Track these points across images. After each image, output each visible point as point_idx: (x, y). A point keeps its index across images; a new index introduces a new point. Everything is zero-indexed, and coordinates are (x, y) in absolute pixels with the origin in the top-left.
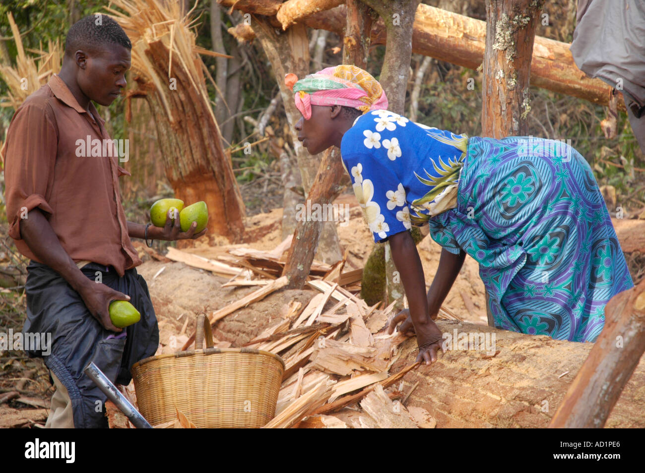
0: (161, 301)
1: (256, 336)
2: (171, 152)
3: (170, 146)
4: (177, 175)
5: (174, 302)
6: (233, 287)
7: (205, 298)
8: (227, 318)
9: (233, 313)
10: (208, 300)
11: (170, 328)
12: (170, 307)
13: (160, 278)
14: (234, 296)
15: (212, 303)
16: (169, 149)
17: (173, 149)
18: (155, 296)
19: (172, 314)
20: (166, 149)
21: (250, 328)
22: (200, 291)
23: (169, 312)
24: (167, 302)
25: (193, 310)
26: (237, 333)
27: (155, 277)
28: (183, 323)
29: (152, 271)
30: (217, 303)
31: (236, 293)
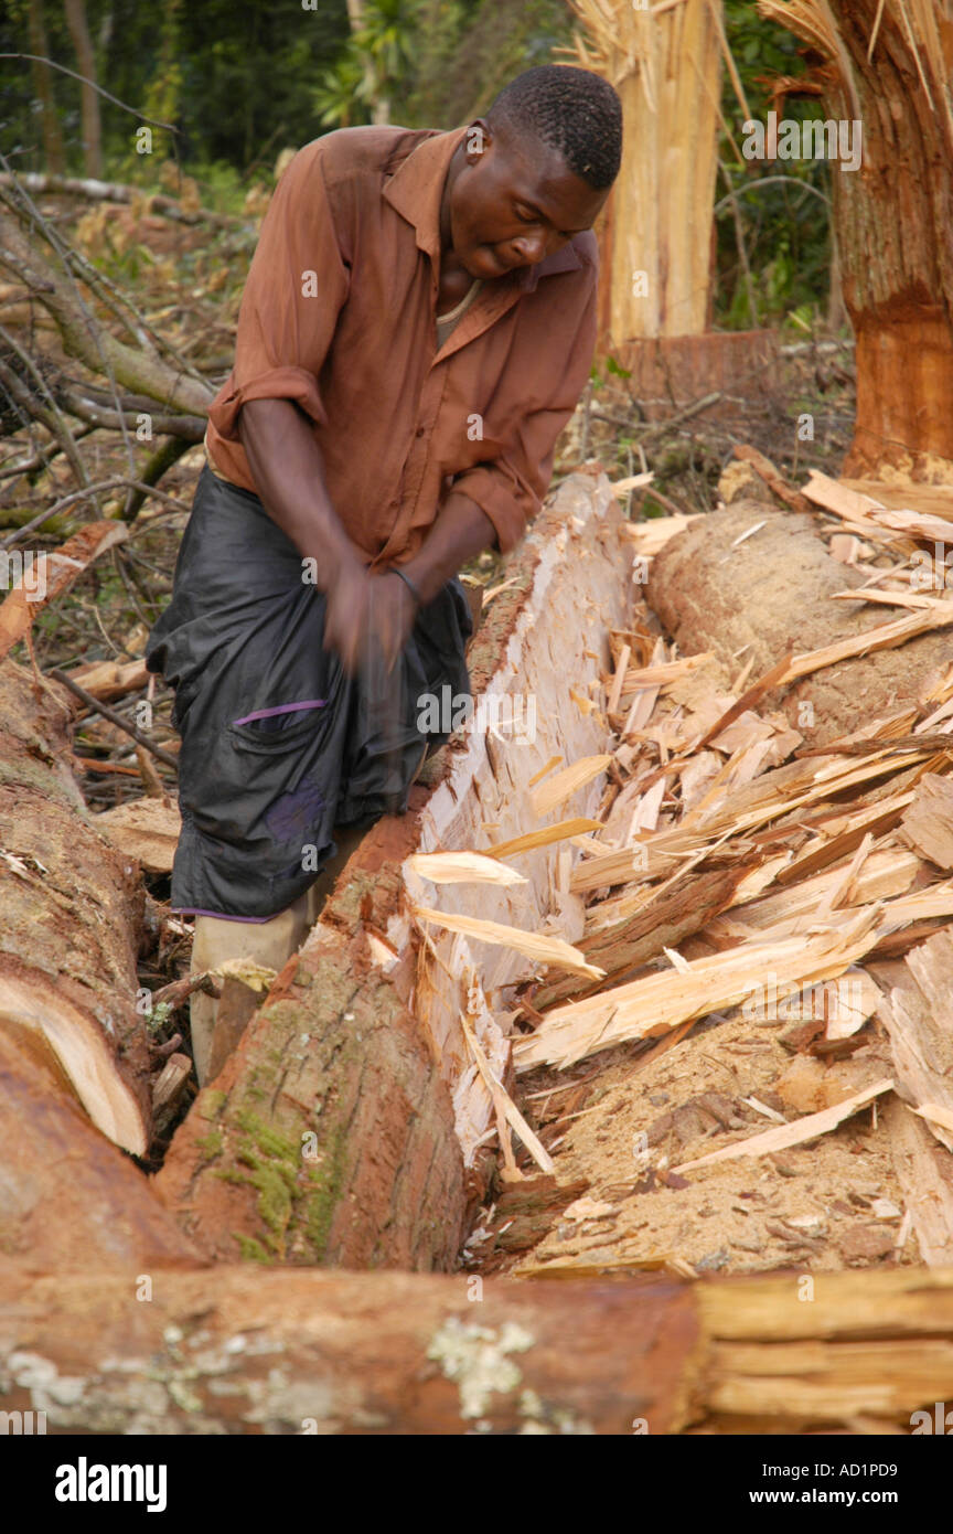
0: (723, 604)
1: (852, 732)
2: (857, 242)
3: (857, 224)
4: (862, 299)
5: (744, 612)
6: (863, 603)
7: (800, 616)
8: (818, 676)
9: (833, 665)
10: (803, 623)
11: (717, 673)
12: (734, 622)
13: (745, 547)
14: (855, 624)
15: (806, 632)
16: (852, 231)
17: (862, 233)
18: (718, 589)
19: (731, 639)
20: (847, 232)
21: (849, 711)
22: (802, 596)
23: (728, 633)
24: (734, 609)
25: (768, 640)
26: (825, 715)
27: (737, 542)
28: (744, 665)
29: (741, 525)
30: (816, 635)
31: (861, 616)
